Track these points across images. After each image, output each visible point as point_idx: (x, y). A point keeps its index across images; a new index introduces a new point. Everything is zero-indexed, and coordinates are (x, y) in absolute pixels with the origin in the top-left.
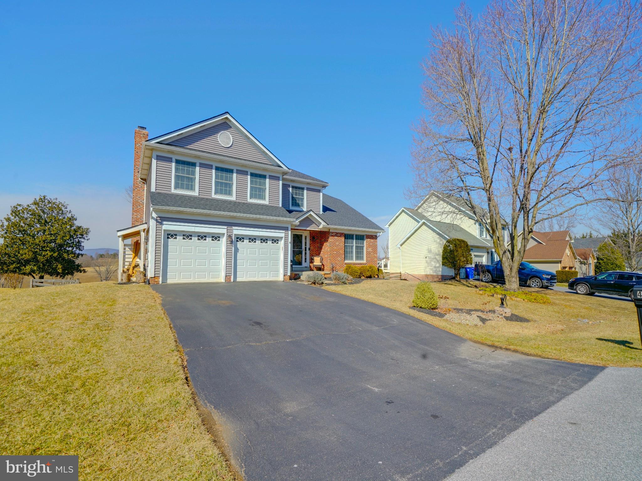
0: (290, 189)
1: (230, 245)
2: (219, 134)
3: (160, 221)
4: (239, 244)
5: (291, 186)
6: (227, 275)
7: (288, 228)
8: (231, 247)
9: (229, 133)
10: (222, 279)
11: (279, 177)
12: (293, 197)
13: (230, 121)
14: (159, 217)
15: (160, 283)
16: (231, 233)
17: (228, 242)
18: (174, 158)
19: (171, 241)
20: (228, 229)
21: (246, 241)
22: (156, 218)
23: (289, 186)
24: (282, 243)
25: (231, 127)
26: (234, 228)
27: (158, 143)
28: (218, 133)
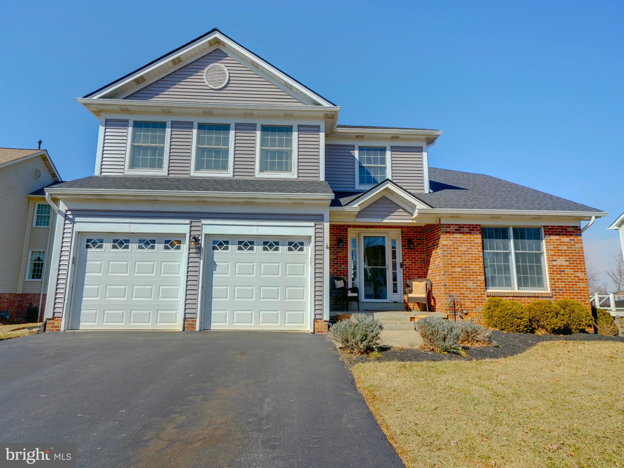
0: (356, 153)
1: (195, 255)
2: (205, 71)
3: (71, 217)
4: (219, 255)
5: (357, 147)
6: (187, 316)
7: (322, 215)
8: (198, 260)
9: (222, 65)
10: (178, 326)
11: (319, 127)
12: (361, 167)
13: (224, 44)
14: (69, 210)
15: (62, 329)
16: (199, 233)
17: (191, 251)
18: (132, 118)
19: (92, 252)
20: (193, 224)
21: (233, 248)
22: (64, 212)
23: (353, 147)
24: (309, 250)
25: (226, 56)
26: (204, 222)
27: (103, 97)
28: (204, 69)
